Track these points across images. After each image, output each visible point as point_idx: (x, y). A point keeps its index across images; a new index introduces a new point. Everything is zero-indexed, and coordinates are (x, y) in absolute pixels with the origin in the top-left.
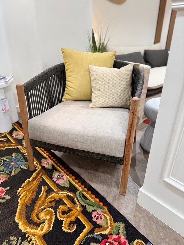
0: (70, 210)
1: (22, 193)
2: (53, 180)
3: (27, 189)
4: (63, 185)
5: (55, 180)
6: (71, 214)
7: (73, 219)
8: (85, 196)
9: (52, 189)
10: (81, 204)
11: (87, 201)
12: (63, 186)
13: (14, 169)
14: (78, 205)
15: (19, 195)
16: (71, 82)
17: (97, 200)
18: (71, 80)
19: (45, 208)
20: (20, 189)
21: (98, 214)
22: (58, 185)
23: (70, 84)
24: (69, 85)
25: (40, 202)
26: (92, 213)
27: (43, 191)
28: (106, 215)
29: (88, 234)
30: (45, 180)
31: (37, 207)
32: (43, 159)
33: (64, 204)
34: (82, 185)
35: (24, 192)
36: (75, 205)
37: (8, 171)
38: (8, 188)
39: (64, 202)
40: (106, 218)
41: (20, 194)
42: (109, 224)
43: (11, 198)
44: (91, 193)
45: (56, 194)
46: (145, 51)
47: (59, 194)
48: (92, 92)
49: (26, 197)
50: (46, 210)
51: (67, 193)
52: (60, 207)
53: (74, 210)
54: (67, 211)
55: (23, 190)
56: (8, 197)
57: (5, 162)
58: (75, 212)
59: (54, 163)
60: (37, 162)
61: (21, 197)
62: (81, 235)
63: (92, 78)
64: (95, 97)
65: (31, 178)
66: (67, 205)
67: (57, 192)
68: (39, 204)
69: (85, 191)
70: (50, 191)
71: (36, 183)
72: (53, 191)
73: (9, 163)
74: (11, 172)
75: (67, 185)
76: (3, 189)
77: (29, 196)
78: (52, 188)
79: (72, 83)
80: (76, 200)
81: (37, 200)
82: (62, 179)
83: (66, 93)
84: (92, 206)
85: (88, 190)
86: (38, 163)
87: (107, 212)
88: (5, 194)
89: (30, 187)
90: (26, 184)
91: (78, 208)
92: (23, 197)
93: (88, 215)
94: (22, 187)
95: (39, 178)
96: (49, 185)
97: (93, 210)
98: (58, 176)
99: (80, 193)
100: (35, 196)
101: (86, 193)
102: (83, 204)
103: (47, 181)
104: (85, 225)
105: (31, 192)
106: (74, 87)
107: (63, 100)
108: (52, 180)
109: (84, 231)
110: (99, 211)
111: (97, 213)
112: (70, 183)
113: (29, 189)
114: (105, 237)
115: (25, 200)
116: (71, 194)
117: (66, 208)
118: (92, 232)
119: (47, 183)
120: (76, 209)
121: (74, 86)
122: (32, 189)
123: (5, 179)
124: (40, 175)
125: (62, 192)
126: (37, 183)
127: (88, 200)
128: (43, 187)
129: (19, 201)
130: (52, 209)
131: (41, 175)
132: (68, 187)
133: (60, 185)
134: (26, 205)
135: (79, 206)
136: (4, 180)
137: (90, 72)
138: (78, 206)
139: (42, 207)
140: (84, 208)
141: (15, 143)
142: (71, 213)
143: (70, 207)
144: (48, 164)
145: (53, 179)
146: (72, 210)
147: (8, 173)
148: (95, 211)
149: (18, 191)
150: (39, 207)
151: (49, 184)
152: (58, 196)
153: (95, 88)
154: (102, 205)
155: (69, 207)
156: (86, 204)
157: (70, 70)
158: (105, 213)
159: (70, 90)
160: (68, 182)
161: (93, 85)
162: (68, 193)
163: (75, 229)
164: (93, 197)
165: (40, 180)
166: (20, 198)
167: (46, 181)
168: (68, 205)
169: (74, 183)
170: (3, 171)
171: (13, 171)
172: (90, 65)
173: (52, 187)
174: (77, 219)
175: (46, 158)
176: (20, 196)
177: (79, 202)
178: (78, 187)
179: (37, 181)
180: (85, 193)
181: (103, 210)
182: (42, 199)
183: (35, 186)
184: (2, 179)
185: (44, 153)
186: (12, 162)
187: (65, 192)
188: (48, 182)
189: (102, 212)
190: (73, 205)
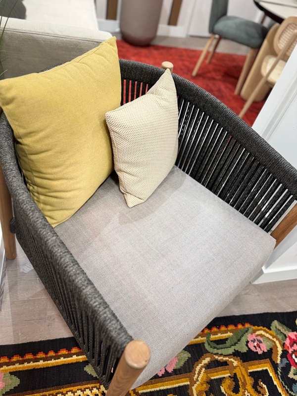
0: (234, 378)
4: (182, 363)
5: (163, 372)
6: (242, 379)
7: (249, 381)
8: (218, 340)
9: (182, 386)
10: (230, 355)
11: (228, 343)
12: (185, 363)
14: (230, 360)
17: (231, 327)
21: (254, 341)
22: (178, 372)
26: (249, 348)
28: (258, 333)
29: (276, 373)
30: (153, 390)
33: (220, 381)
36: (228, 365)
39: (217, 379)
40: (261, 335)
42: (271, 337)
44: (217, 327)
45: (196, 385)
47: (197, 380)
51: (200, 365)
52: (223, 391)
53: (236, 371)
54: (234, 383)
58: (240, 371)
60: (86, 386)
62: (275, 383)
66: (224, 378)
67: (193, 382)
69: (210, 334)
70: (183, 394)
72: (186, 388)
75: (186, 355)
78: (179, 387)
80: (220, 358)
84: (239, 340)
85: (209, 328)
86: (93, 385)
87: (254, 328)
91: (235, 363)
93: (248, 357)
96: (170, 389)
97: (246, 343)
99: (209, 344)
101: (214, 336)
102: (231, 351)
103: (158, 389)
104: (265, 368)
108: (161, 377)
109: (271, 374)
110: (249, 337)
111: (252, 341)
114: (285, 354)
116: (206, 360)
117: (228, 382)
118: (275, 366)
119: (163, 390)
120: (235, 368)
125: (197, 372)
127: (226, 339)
132: (189, 355)
133: (178, 367)
138: (231, 361)
140: (236, 354)
142: (240, 378)
143: (230, 375)
145: (160, 374)
146: (235, 374)
148: (248, 342)
151: (169, 387)
152: (202, 384)
154: (242, 328)
155: (230, 376)
156: (233, 347)
158: (254, 331)
162: (202, 364)
163: (265, 386)
164: (225, 331)
167: (155, 389)
168: (225, 376)
173: (177, 385)
174: (252, 374)
177: (225, 356)
178: (197, 339)
180: (213, 337)
181: (250, 330)
187: (198, 368)
188: (162, 388)
189: (252, 334)
190: (227, 367)
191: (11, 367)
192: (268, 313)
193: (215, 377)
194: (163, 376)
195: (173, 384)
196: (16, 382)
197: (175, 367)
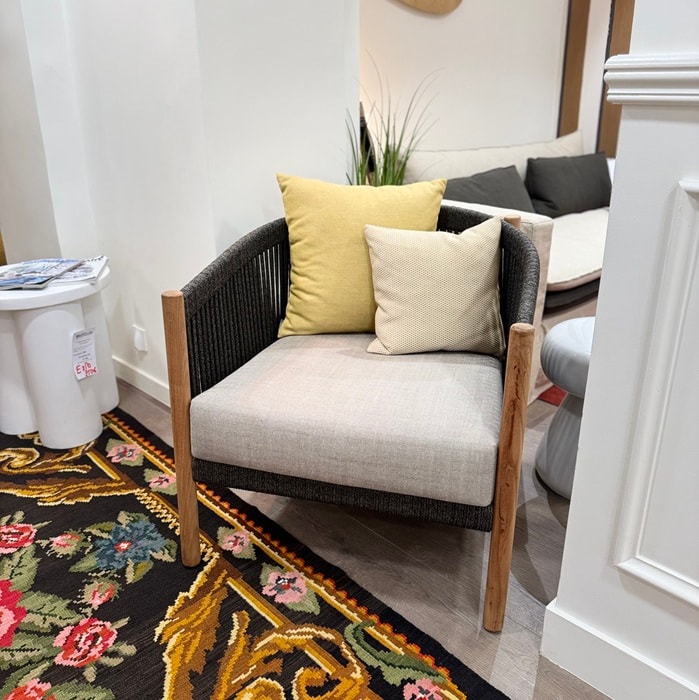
0: (331, 683)
1: (171, 637)
2: (264, 593)
3: (185, 622)
4: (299, 609)
5: (271, 594)
6: (339, 694)
8: (373, 639)
9: (267, 621)
10: (365, 664)
11: (382, 654)
12: (301, 612)
13: (131, 563)
14: (355, 665)
15: (163, 642)
16: (309, 277)
17: (414, 649)
18: (310, 271)
19: (252, 680)
20: (163, 624)
21: (422, 690)
22: (282, 609)
23: (303, 282)
24: (302, 286)
25: (232, 662)
26: (402, 687)
27: (236, 627)
28: (447, 693)
30: (239, 592)
31: (225, 677)
32: (221, 530)
33: (312, 664)
34: (359, 604)
35: (178, 634)
36: (345, 667)
37: (114, 571)
38: (123, 622)
39: (310, 659)
41: (165, 638)
43: (137, 653)
44: (393, 629)
45: (281, 636)
46: (530, 162)
47: (289, 635)
48: (375, 306)
49: (187, 646)
50: (254, 684)
51: (313, 630)
52: (298, 673)
53: (344, 680)
54: (322, 684)
55: (174, 627)
56: (129, 650)
57: (99, 543)
58: (348, 687)
59: (260, 541)
61: (170, 647)
63: (376, 263)
64: (388, 321)
65: (193, 588)
66: (320, 668)
67: (281, 631)
68: (229, 669)
69: (373, 624)
70: (258, 627)
72: (269, 627)
73: (113, 546)
74: (122, 572)
75: (313, 608)
76: (108, 624)
77: (196, 643)
78: (264, 618)
79: (313, 279)
80: (346, 651)
81: (221, 655)
82: (293, 589)
83: (292, 312)
84: (401, 667)
85: (382, 621)
86: (208, 542)
87: (450, 683)
88: (116, 642)
89: (193, 616)
90: (180, 609)
91: (357, 675)
92: (175, 647)
94: (167, 616)
95: (219, 589)
96: (254, 610)
97: (406, 678)
98: (277, 581)
99: (356, 629)
100: (215, 645)
101: (375, 631)
102: (371, 661)
103: (244, 598)
105: (199, 633)
106: (318, 291)
107: (282, 331)
108: (262, 595)
110: (424, 681)
111: (419, 687)
112: (321, 601)
113: (191, 623)
115: (183, 656)
116: (327, 635)
117: (317, 675)
119: (247, 604)
120: (349, 678)
121: (318, 287)
122: (199, 622)
123: (107, 594)
124: (220, 580)
125: (299, 630)
126: (214, 605)
127: (386, 650)
128: (235, 616)
129: (166, 659)
130: (275, 682)
131: (225, 580)
132: (317, 613)
133: (290, 607)
134: (191, 672)
135: (358, 669)
136: (104, 598)
137: (368, 247)
138: (355, 668)
139: (243, 677)
140: (374, 671)
141: (119, 479)
142: (338, 691)
143: (330, 674)
144: (242, 544)
145: (265, 591)
146: (338, 682)
147: (116, 576)
148: (412, 682)
149: (158, 631)
150: (234, 675)
151: (255, 607)
152: (288, 643)
153: (386, 294)
154: (431, 665)
155: (328, 674)
156: (381, 663)
157: (306, 240)
158: (444, 686)
159: (305, 302)
160: (314, 597)
161: (379, 283)
162: (317, 633)
164: (399, 642)
165: (225, 596)
166: (167, 651)
167: (242, 595)
168: (323, 668)
169: (332, 600)
170: (98, 571)
171: (130, 569)
172: (367, 225)
173: (263, 614)
175: (230, 526)
176: (166, 644)
177: (356, 657)
178: (348, 612)
179: (212, 599)
180: (371, 630)
181: (437, 679)
182: (239, 651)
183: (208, 612)
184: (98, 595)
185: (222, 508)
186: (122, 540)
187: (305, 629)
188: (248, 601)
189: (434, 684)
190: (340, 666)
192: (501, 692)
193: (310, 655)
194: (266, 596)
195: (263, 610)
197: (287, 604)
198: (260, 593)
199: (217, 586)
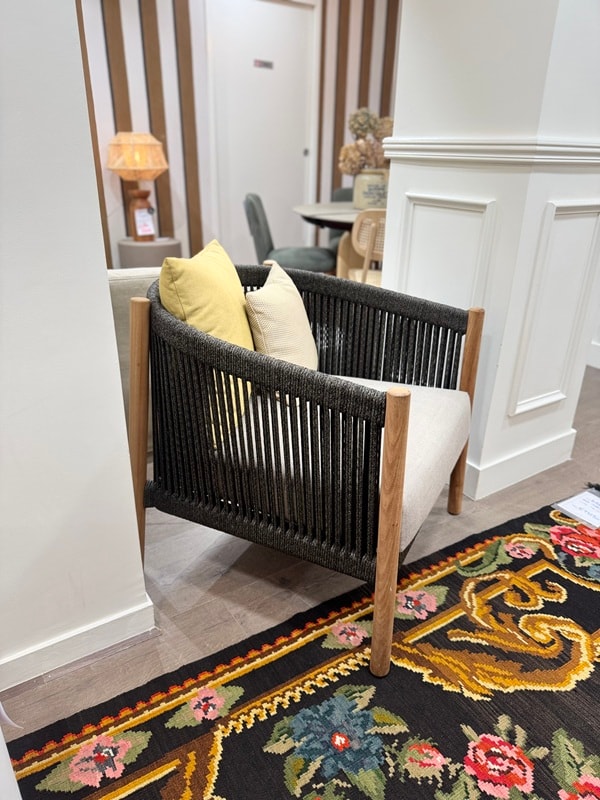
0: (515, 589)
1: (484, 687)
3: (463, 676)
4: (443, 598)
5: (426, 614)
6: (525, 587)
7: (536, 586)
8: (471, 563)
9: (459, 618)
10: (495, 571)
11: (485, 562)
12: (446, 597)
13: (372, 731)
14: (498, 575)
15: (490, 693)
17: (479, 546)
19: (522, 632)
20: (467, 694)
21: (514, 550)
22: (444, 608)
25: (507, 643)
26: (513, 558)
27: (468, 639)
28: (513, 541)
29: (560, 568)
31: (522, 648)
32: (326, 645)
33: (501, 597)
34: (437, 565)
35: (480, 682)
36: (500, 580)
37: (387, 748)
38: (468, 730)
39: (495, 598)
40: (519, 542)
41: (486, 692)
42: (532, 540)
43: (506, 714)
44: (461, 552)
45: (474, 612)
47: (473, 607)
49: (491, 674)
50: (525, 631)
51: (466, 592)
52: (510, 605)
53: (512, 583)
54: (518, 594)
55: (473, 686)
56: (504, 722)
57: (328, 771)
58: (517, 581)
60: (339, 660)
61: (496, 688)
62: (566, 577)
65: (417, 670)
66: (503, 593)
67: (469, 610)
68: (515, 645)
69: (458, 560)
70: (465, 624)
71: (440, 657)
72: (464, 618)
73: (338, 754)
74: (388, 739)
75: (441, 590)
76: (471, 745)
77: (490, 668)
78: (455, 620)
80: (485, 578)
81: (500, 650)
82: (419, 599)
84: (496, 554)
86: (345, 657)
87: (508, 537)
88: (496, 734)
89: (456, 670)
90: (447, 680)
91: (507, 576)
92: (496, 684)
93: (517, 565)
94: (458, 690)
95: (419, 650)
96: (446, 626)
97: (506, 555)
98: (408, 608)
99: (463, 570)
100: (488, 653)
101: (464, 561)
102: (494, 567)
103: (431, 631)
104: (545, 569)
105: (476, 665)
108: (426, 620)
109: (555, 572)
110: (504, 548)
111: (512, 550)
112: (433, 584)
113: (465, 671)
114: (558, 549)
115: (505, 677)
116: (471, 585)
117: (511, 595)
118: (555, 563)
119: (439, 630)
120: (510, 580)
122: (463, 666)
123: (426, 751)
124: (408, 650)
125: (467, 600)
126: (440, 654)
127: (481, 559)
128: (454, 639)
129: (511, 690)
130: (521, 618)
131: (408, 645)
132: (447, 588)
133: (441, 603)
134: (521, 671)
136: (433, 753)
138: (501, 576)
139: (520, 637)
140: (501, 568)
141: (177, 762)
142: (522, 587)
143: (508, 588)
144: (354, 629)
145: (422, 617)
146: (514, 586)
147: (395, 744)
148: (507, 553)
149: (476, 697)
150: (519, 642)
151: (443, 625)
152: (481, 608)
154: (492, 542)
155: (509, 590)
156: (494, 563)
158: (509, 541)
160: (430, 587)
162: (469, 591)
163: (556, 584)
164: (473, 552)
165: (426, 646)
166: (501, 689)
167: (428, 633)
168: (504, 591)
169: (432, 578)
170: (385, 767)
171: (386, 730)
173: (452, 620)
174: (533, 579)
175: (324, 637)
176: (493, 691)
177: (490, 574)
178: (445, 571)
179: (432, 654)
180: (463, 563)
181: (503, 542)
182: (496, 639)
183: (450, 659)
184: (426, 760)
186: (329, 745)
187: (466, 596)
188: (435, 629)
189: (507, 544)
190: (499, 583)
191: (220, 679)
192: (513, 520)
193: (493, 596)
194: (428, 618)
195: (446, 620)
196: (238, 692)
197: (438, 605)
198: (424, 621)
199: (415, 651)
